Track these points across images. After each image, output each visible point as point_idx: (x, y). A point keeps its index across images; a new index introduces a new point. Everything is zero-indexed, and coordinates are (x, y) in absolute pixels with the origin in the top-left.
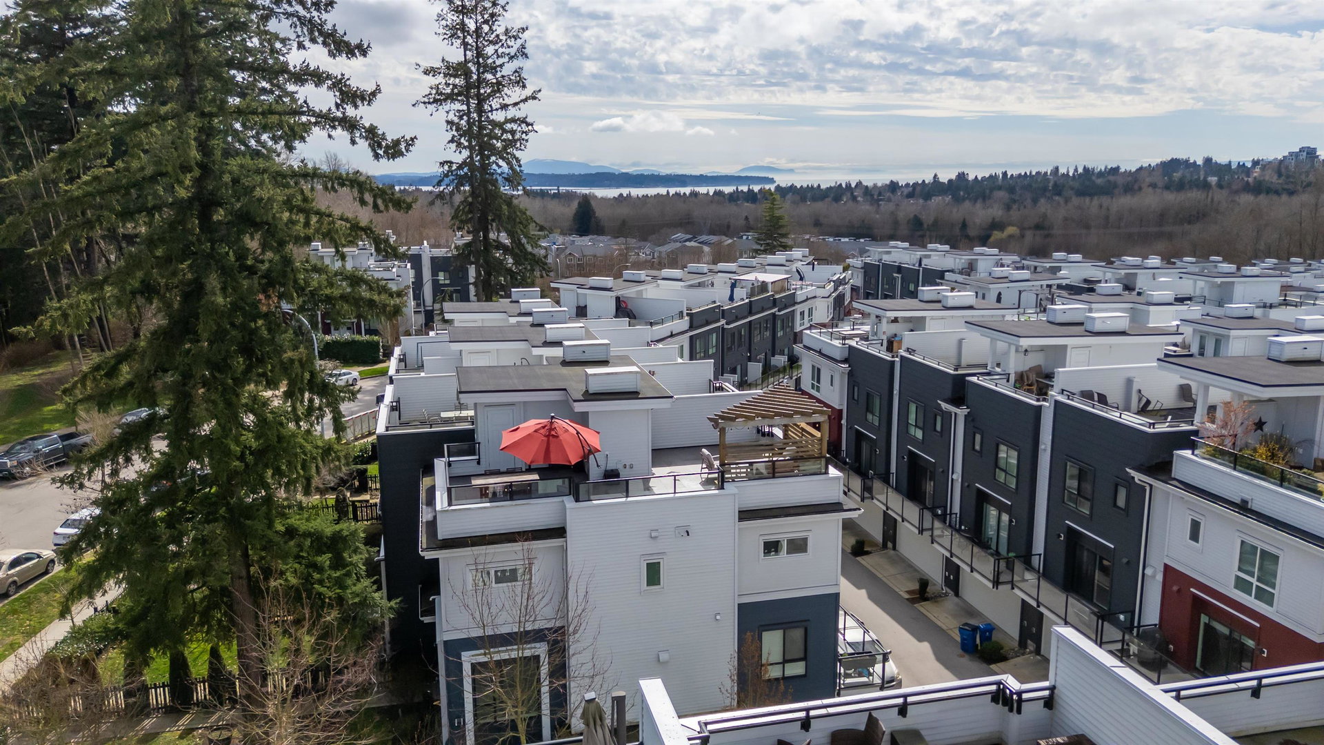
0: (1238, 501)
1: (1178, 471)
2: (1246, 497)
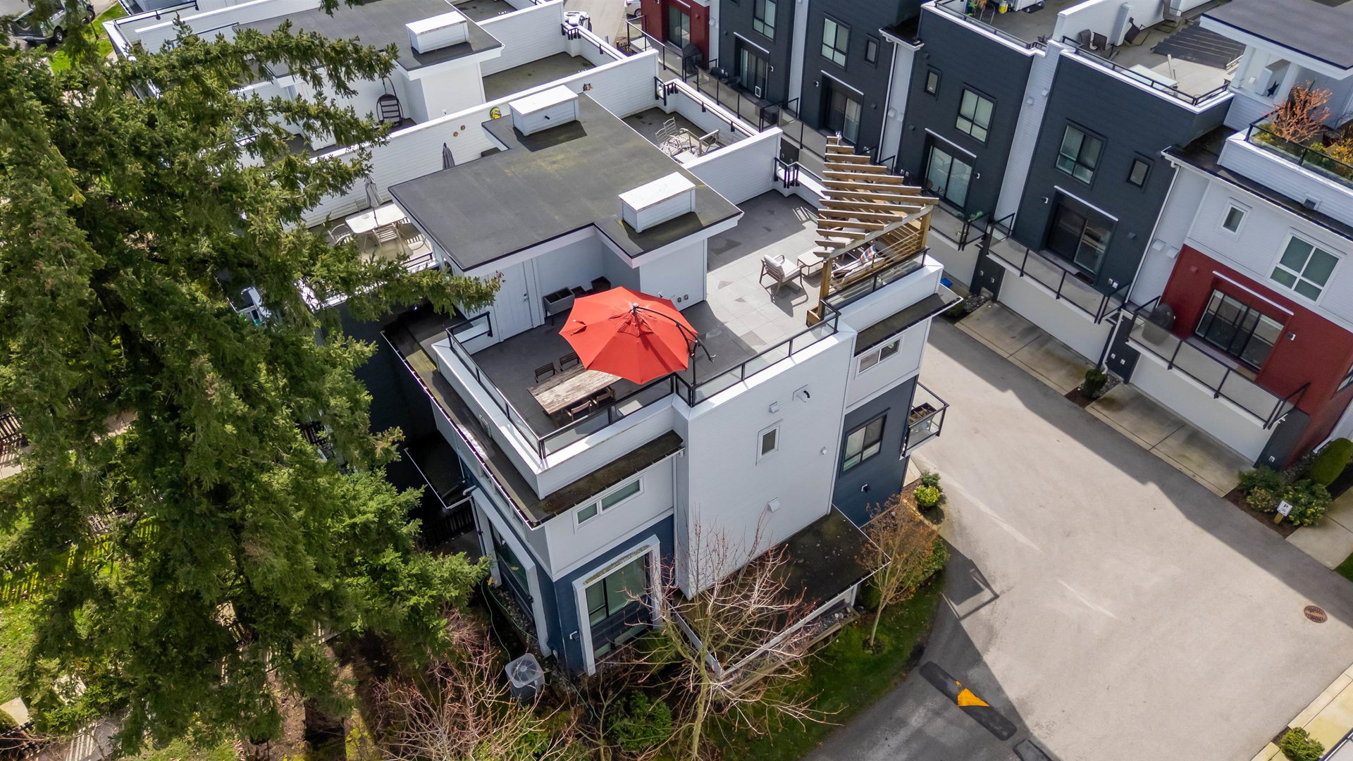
0: (1302, 200)
1: (1227, 158)
2: (1312, 198)
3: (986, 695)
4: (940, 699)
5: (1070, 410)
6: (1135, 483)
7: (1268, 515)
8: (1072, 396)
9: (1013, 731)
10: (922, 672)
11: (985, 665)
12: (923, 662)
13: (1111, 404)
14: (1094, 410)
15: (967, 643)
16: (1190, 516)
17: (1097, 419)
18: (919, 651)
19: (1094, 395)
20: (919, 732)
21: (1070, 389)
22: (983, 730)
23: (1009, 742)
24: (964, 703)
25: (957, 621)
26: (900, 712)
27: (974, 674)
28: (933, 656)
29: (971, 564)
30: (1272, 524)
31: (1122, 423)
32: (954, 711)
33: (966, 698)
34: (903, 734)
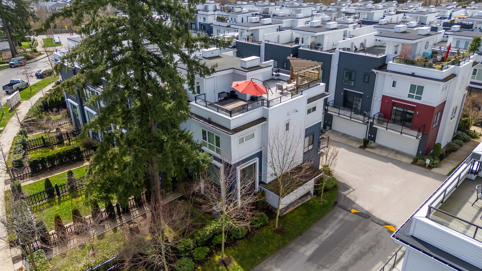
0: (411, 73)
1: (389, 68)
2: (414, 72)
3: (359, 210)
4: (346, 212)
5: (361, 150)
6: (385, 163)
7: (424, 166)
8: (360, 147)
9: (369, 217)
10: (338, 206)
11: (356, 204)
12: (338, 205)
13: (372, 148)
14: (367, 149)
15: (349, 200)
16: (402, 168)
17: (369, 151)
18: (336, 203)
19: (367, 146)
20: (342, 220)
21: (359, 146)
22: (361, 217)
23: (370, 219)
24: (353, 212)
25: (345, 196)
26: (335, 215)
27: (354, 206)
28: (341, 203)
29: (344, 184)
30: (426, 168)
31: (377, 151)
32: (350, 214)
33: (353, 211)
34: (337, 220)
